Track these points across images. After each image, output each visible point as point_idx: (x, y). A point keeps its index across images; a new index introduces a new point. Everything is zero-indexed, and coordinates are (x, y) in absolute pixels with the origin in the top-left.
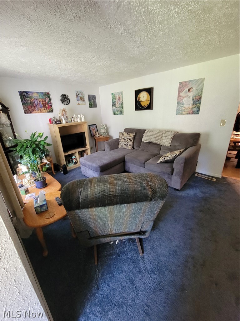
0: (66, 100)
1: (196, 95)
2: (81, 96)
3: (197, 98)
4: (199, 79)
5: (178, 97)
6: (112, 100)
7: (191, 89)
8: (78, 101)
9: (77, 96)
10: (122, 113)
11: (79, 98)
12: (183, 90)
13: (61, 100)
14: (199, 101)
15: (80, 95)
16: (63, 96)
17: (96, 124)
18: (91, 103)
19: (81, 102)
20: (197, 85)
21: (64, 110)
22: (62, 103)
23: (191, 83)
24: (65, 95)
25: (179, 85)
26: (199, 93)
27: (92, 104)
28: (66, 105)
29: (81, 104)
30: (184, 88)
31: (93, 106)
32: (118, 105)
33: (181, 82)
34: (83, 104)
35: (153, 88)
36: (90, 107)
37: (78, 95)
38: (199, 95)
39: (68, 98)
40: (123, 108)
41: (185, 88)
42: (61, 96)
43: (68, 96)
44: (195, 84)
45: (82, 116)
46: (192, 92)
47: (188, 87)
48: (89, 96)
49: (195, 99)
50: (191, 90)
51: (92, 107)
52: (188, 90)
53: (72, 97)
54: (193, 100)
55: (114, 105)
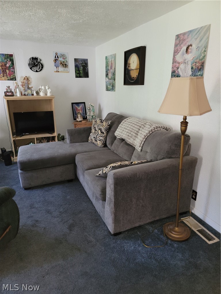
0: (37, 66)
1: (197, 59)
2: (63, 60)
3: (197, 64)
4: (202, 27)
5: (173, 63)
6: (106, 67)
7: (190, 47)
8: (57, 67)
9: (56, 60)
10: (114, 87)
11: (58, 62)
12: (179, 50)
13: (29, 65)
14: (200, 70)
15: (61, 59)
16: (33, 60)
17: (84, 103)
18: (79, 70)
19: (61, 69)
20: (198, 40)
21: (26, 78)
22: (31, 68)
23: (190, 35)
24: (36, 59)
25: (176, 40)
26: (201, 55)
27: (81, 72)
28: (37, 71)
29: (62, 72)
30: (180, 45)
31: (82, 75)
32: (110, 75)
33: (178, 35)
34: (64, 72)
35: (146, 47)
36: (77, 77)
37: (57, 58)
38: (201, 59)
39: (41, 62)
40: (115, 80)
41: (182, 45)
42: (30, 59)
43: (40, 60)
44: (195, 37)
45: (47, 87)
46: (191, 53)
47: (186, 44)
48: (76, 60)
49: (194, 67)
50: (189, 50)
51: (80, 77)
52: (185, 50)
53: (48, 62)
54: (192, 68)
55: (107, 75)
